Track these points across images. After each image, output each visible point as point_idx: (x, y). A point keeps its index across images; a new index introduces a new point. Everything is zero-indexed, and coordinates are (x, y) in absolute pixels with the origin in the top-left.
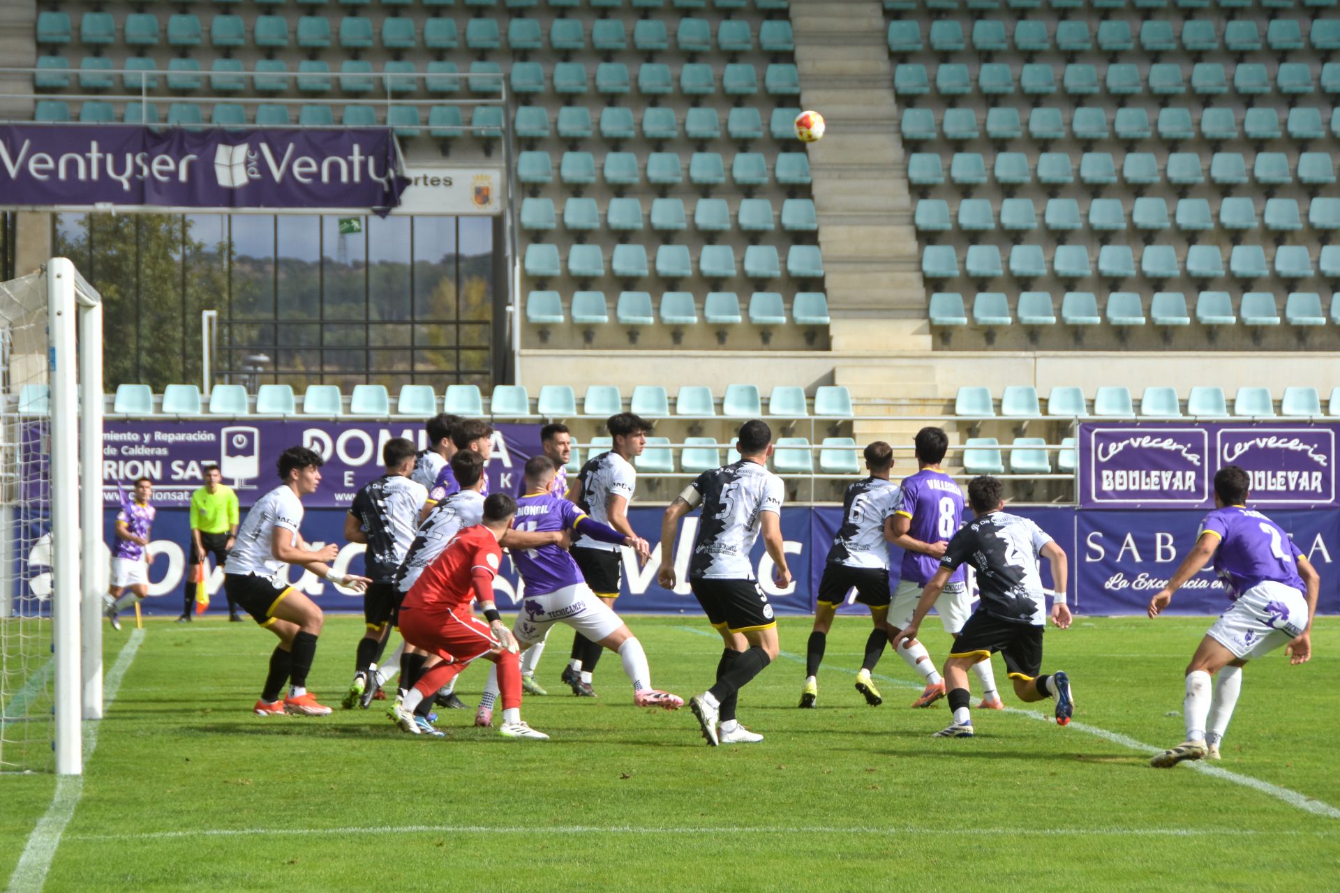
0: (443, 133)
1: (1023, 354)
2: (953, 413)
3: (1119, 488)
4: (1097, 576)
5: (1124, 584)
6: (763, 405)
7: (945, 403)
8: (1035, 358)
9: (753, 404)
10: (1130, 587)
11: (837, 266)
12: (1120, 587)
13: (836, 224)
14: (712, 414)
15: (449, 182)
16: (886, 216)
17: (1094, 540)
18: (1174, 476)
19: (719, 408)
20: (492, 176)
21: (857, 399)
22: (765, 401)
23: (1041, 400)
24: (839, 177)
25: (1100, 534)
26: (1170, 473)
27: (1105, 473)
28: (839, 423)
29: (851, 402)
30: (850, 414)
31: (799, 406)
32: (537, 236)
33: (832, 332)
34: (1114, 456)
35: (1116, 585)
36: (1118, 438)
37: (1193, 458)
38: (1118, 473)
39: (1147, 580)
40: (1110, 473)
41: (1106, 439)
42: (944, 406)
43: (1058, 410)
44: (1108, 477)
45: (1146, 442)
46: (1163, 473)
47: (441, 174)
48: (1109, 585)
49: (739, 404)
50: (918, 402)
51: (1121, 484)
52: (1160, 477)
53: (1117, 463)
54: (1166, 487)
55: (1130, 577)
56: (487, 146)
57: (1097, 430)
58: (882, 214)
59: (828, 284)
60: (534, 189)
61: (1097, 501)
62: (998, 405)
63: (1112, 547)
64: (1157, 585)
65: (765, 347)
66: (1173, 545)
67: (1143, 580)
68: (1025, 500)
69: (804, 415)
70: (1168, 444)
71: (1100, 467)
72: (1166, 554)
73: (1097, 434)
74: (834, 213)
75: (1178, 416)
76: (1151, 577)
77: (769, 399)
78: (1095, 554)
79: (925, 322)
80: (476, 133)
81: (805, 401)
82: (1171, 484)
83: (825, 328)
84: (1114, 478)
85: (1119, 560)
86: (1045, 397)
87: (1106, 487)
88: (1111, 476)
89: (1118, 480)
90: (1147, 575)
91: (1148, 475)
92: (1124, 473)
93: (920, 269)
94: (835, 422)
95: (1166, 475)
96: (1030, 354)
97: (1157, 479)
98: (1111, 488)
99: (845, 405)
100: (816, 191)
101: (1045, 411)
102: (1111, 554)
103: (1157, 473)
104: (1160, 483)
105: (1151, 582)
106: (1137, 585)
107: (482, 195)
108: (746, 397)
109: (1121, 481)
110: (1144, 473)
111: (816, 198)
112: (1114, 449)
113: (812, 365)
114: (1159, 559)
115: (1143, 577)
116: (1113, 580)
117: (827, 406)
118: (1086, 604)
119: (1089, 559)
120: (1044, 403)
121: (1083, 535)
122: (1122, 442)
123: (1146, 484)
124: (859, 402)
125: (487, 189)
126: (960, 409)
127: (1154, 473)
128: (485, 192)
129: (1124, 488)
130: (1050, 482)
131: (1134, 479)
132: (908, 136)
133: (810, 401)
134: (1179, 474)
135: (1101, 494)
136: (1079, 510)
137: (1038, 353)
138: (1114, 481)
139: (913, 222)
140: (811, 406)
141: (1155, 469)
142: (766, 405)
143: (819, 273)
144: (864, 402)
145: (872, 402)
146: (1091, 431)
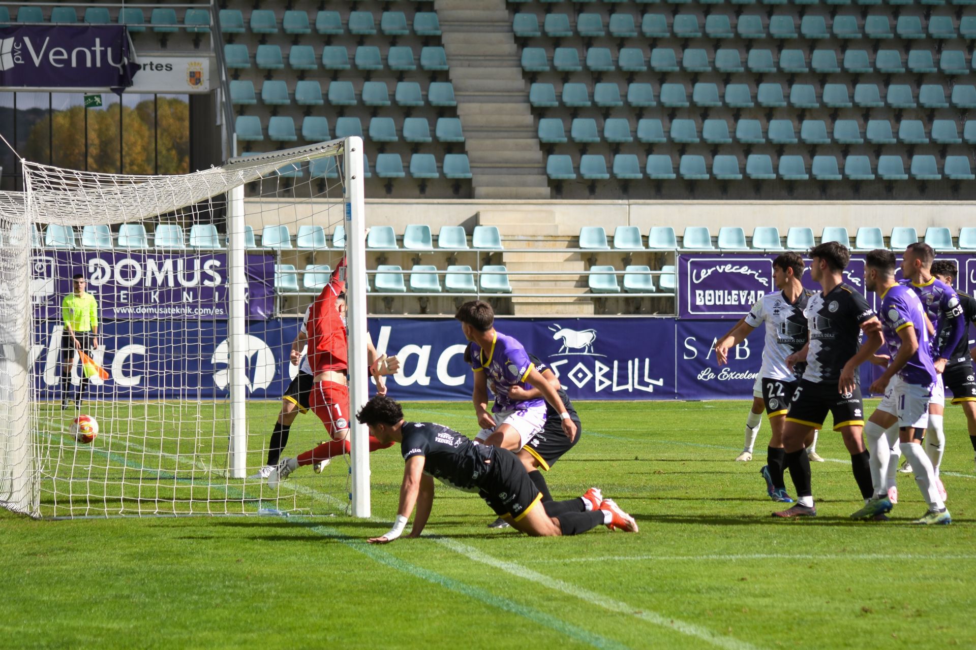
0: (163, 30)
1: (620, 201)
2: (578, 246)
3: (708, 303)
4: (692, 371)
5: (712, 376)
6: (433, 240)
7: (569, 239)
8: (629, 205)
9: (425, 241)
10: (716, 379)
11: (473, 134)
12: (709, 378)
13: (469, 102)
14: (395, 247)
15: (169, 68)
16: (505, 95)
17: (690, 343)
18: (749, 294)
19: (400, 243)
20: (203, 63)
21: (505, 236)
22: (435, 238)
23: (643, 236)
24: (469, 66)
25: (694, 339)
26: (746, 292)
27: (698, 292)
28: (491, 254)
29: (500, 238)
30: (501, 247)
31: (461, 241)
32: (242, 110)
33: (474, 184)
34: (705, 279)
35: (705, 377)
36: (707, 266)
37: (763, 281)
38: (707, 292)
39: (729, 373)
40: (701, 292)
41: (698, 266)
42: (569, 241)
43: (658, 244)
44: (700, 295)
45: (728, 269)
46: (741, 292)
47: (164, 61)
48: (700, 377)
49: (415, 239)
50: (550, 238)
51: (710, 301)
52: (739, 295)
53: (706, 285)
54: (743, 302)
55: (717, 371)
56: (196, 40)
57: (692, 260)
58: (505, 94)
59: (467, 148)
60: (236, 74)
61: (692, 313)
62: (611, 240)
63: (703, 349)
64: (736, 377)
65: (422, 195)
66: (748, 346)
67: (726, 373)
68: (634, 313)
69: (466, 248)
70: (744, 270)
71: (695, 287)
72: (743, 353)
73: (692, 263)
74: (468, 93)
75: (746, 249)
76: (732, 371)
77: (438, 236)
78: (690, 353)
79: (545, 177)
80: (189, 30)
81: (465, 238)
82: (747, 300)
83: (469, 181)
84: (704, 296)
85: (708, 358)
86: (646, 234)
87: (699, 302)
88: (702, 294)
89: (707, 298)
90: (729, 370)
91: (730, 294)
92: (712, 292)
93: (537, 137)
94: (488, 253)
95: (743, 294)
96: (626, 201)
97: (736, 297)
98: (702, 303)
99: (496, 241)
100: (452, 75)
101: (646, 245)
102: (702, 353)
103: (737, 292)
104: (739, 300)
105: (732, 374)
106: (721, 377)
107: (195, 77)
108: (420, 235)
109: (709, 298)
110: (726, 292)
111: (454, 81)
112: (704, 274)
113: (462, 210)
114: (738, 357)
115: (726, 371)
116: (704, 373)
117: (481, 241)
118: (683, 391)
119: (685, 358)
120: (645, 239)
121: (681, 339)
122: (710, 268)
123: (729, 300)
124: (506, 238)
125: (200, 73)
126: (583, 243)
127: (734, 292)
128: (197, 76)
129: (712, 303)
130: (653, 299)
131: (719, 296)
132: (519, 34)
133: (469, 237)
134: (753, 293)
135: (695, 308)
136: (678, 320)
137: (632, 201)
138: (705, 298)
139: (527, 100)
140: (470, 241)
141: (735, 289)
142: (436, 240)
143: (462, 139)
144: (510, 238)
145: (516, 238)
146: (687, 261)
